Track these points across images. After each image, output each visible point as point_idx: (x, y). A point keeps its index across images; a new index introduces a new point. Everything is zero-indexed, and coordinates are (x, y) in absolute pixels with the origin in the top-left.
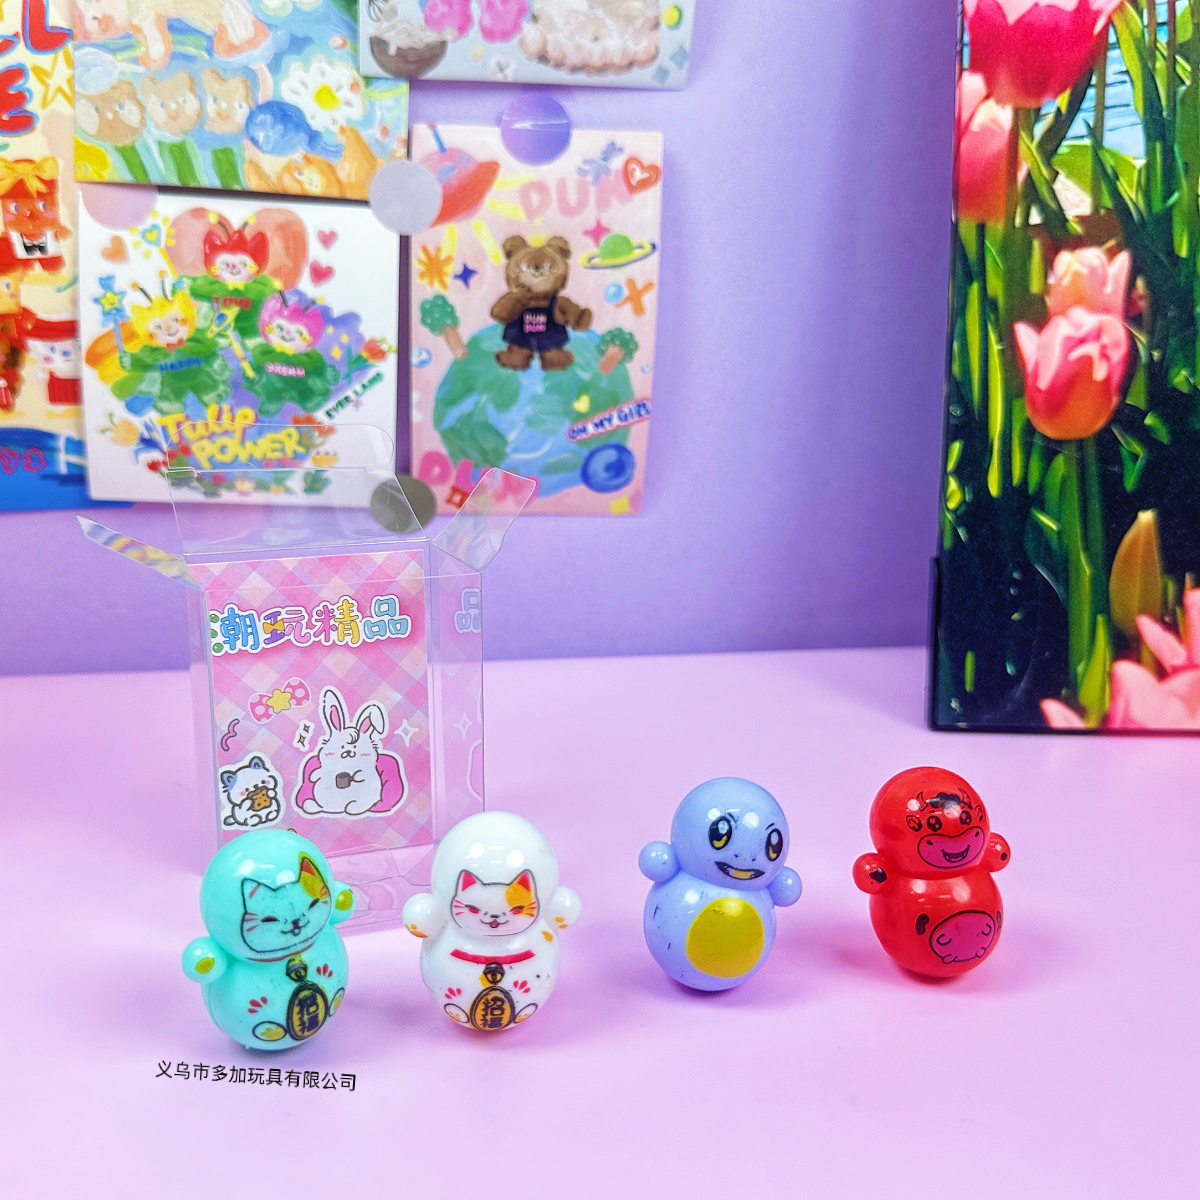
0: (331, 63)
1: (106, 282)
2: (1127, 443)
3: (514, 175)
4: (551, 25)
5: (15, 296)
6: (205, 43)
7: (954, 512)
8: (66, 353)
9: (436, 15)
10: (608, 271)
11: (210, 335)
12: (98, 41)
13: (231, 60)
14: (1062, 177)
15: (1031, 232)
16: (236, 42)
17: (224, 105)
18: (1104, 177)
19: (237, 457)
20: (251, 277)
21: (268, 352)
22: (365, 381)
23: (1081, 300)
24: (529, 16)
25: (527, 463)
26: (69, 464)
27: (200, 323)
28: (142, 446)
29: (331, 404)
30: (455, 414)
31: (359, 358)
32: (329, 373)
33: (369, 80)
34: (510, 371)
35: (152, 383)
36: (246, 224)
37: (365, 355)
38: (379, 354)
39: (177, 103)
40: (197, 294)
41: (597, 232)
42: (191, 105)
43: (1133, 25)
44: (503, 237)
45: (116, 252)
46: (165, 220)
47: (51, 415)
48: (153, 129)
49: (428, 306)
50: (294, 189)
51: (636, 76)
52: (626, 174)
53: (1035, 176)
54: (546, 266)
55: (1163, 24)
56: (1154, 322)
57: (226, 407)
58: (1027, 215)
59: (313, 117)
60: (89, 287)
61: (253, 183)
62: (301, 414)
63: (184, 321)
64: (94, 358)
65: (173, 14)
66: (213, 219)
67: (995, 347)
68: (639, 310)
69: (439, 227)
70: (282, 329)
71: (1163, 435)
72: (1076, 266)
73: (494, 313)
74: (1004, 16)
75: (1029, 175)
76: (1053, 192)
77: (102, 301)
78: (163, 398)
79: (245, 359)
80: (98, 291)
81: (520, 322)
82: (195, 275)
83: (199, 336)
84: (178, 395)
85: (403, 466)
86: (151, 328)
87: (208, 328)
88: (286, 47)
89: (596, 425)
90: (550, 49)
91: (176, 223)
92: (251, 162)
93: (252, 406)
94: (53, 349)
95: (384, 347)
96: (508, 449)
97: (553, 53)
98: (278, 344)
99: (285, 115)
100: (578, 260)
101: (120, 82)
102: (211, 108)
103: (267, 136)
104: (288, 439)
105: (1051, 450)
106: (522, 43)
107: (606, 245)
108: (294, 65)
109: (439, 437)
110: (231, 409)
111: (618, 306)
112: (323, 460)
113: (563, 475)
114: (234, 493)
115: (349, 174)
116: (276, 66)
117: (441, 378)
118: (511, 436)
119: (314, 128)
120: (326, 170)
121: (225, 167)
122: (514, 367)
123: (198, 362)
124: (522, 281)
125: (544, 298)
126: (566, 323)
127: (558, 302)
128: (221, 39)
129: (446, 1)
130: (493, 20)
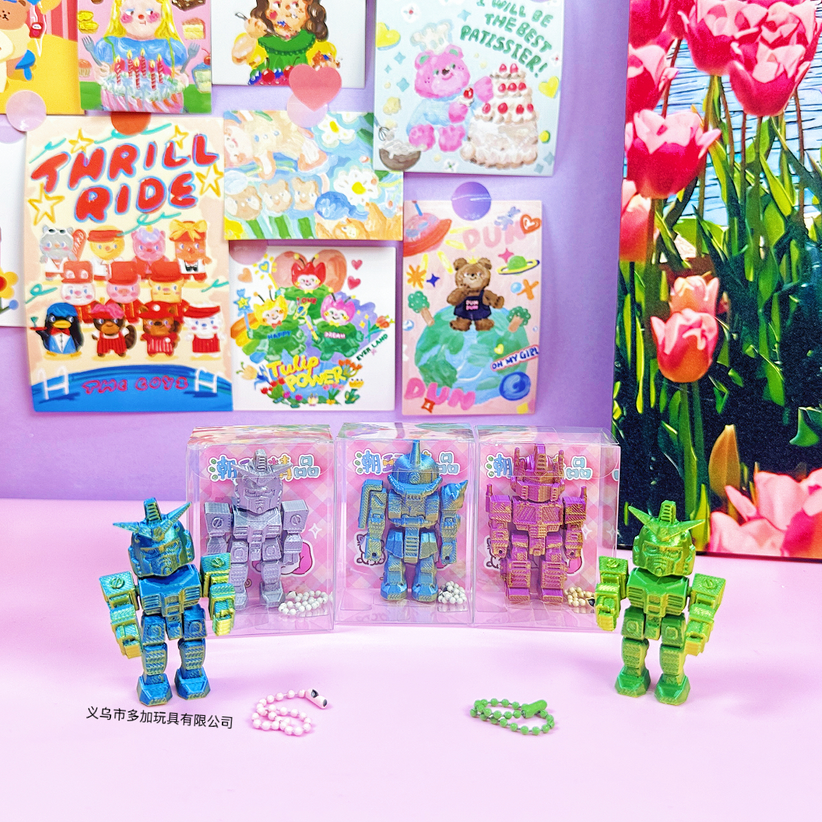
0: (361, 170)
1: (241, 293)
3: (460, 225)
4: (478, 142)
5: (179, 293)
6: (293, 164)
8: (205, 324)
9: (416, 138)
10: (512, 276)
12: (237, 167)
13: (307, 172)
16: (310, 163)
17: (304, 195)
19: (308, 384)
20: (317, 286)
21: (325, 326)
22: (378, 339)
25: (468, 384)
28: (258, 379)
29: (360, 353)
30: (426, 357)
31: (374, 327)
32: (358, 336)
34: (458, 331)
36: (314, 259)
37: (378, 325)
38: (386, 324)
39: (279, 196)
41: (506, 255)
42: (286, 197)
44: (454, 260)
45: (246, 277)
46: (272, 259)
47: (193, 359)
48: (266, 211)
49: (412, 297)
50: (342, 236)
51: (525, 170)
52: (522, 224)
54: (478, 274)
57: (303, 357)
59: (351, 199)
61: (320, 236)
62: (344, 359)
65: (276, 151)
66: (296, 257)
68: (531, 296)
69: (419, 255)
70: (333, 313)
73: (450, 299)
75: (660, 235)
77: (239, 303)
79: (313, 330)
80: (236, 298)
81: (465, 305)
82: (288, 287)
84: (278, 351)
88: (336, 163)
89: (508, 361)
90: (477, 155)
91: (277, 260)
92: (318, 224)
93: (316, 356)
94: (197, 323)
95: (388, 320)
96: (457, 376)
97: (479, 157)
98: (330, 321)
99: (337, 198)
100: (495, 271)
101: (249, 187)
102: (297, 198)
103: (327, 210)
104: (336, 373)
106: (462, 152)
107: (511, 261)
108: (340, 173)
109: (418, 370)
110: (306, 358)
111: (519, 294)
112: (355, 384)
113: (489, 391)
114: (307, 405)
115: (372, 227)
116: (331, 173)
117: (419, 336)
118: (459, 369)
119: (352, 204)
120: (359, 225)
121: (304, 228)
122: (461, 330)
123: (288, 333)
124: (464, 282)
125: (477, 291)
126: (490, 304)
127: (485, 293)
128: (302, 162)
129: (421, 130)
130: (446, 140)
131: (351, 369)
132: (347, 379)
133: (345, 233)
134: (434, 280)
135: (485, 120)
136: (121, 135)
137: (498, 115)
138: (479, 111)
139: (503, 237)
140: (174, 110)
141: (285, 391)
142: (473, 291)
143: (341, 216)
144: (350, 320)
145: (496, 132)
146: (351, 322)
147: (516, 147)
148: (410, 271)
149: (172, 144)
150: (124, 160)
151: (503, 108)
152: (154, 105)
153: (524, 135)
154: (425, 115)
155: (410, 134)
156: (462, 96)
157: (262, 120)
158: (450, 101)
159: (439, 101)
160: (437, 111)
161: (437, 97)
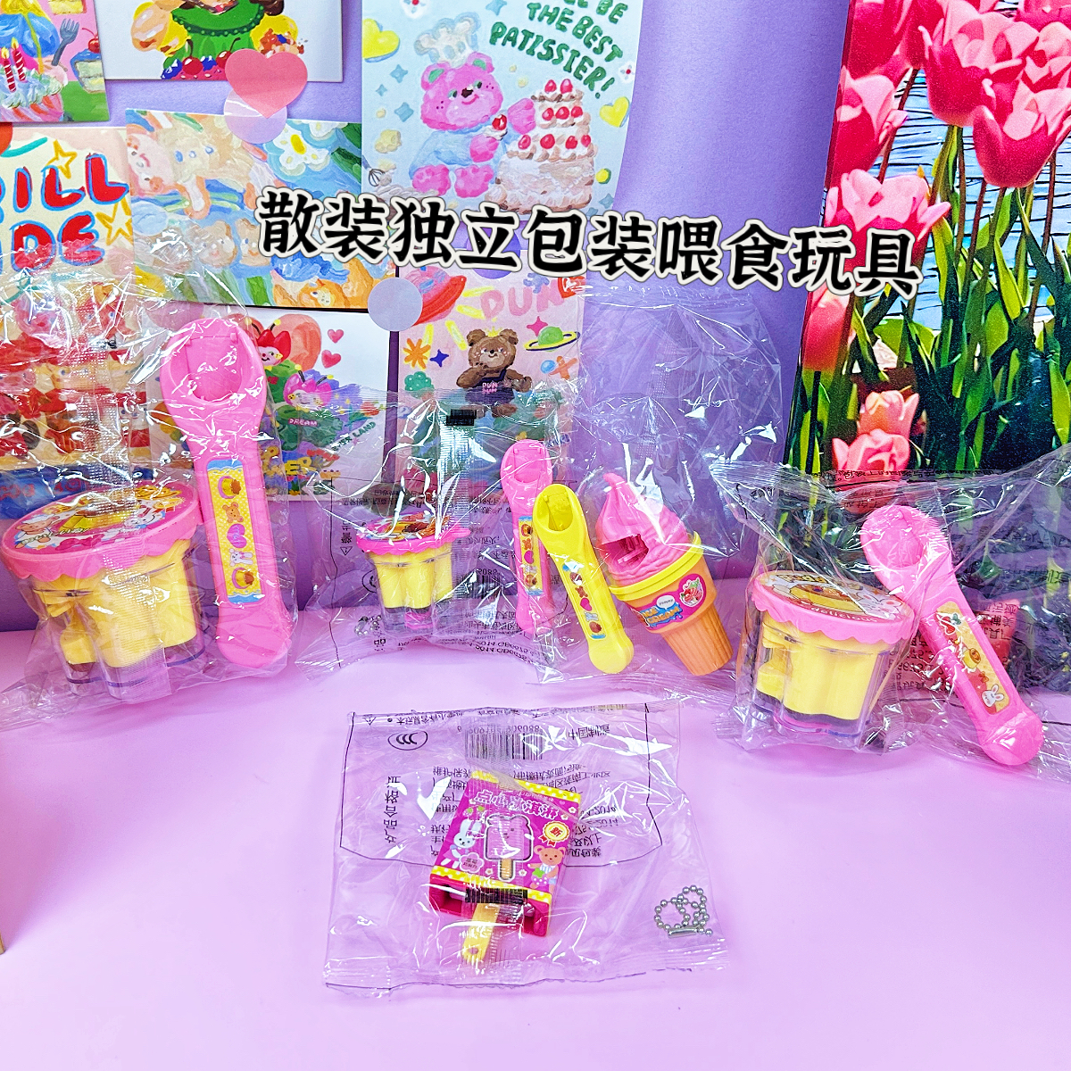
3: (477, 286)
6: (237, 198)
9: (422, 181)
10: (543, 352)
12: (150, 197)
14: (879, 341)
15: (852, 379)
17: (254, 245)
18: (910, 342)
20: (277, 362)
21: (290, 411)
22: (362, 428)
23: (880, 426)
24: (494, 180)
29: (337, 442)
31: (358, 413)
32: (335, 423)
36: (274, 325)
37: (363, 412)
38: (376, 412)
39: (217, 244)
41: (538, 326)
43: (947, 237)
49: (410, 379)
50: (311, 304)
52: (560, 284)
53: (860, 339)
54: (499, 350)
55: (969, 235)
56: (930, 441)
58: (851, 367)
61: (280, 303)
62: (314, 449)
65: (210, 177)
66: (248, 322)
67: (818, 453)
68: (566, 377)
69: (419, 326)
70: (300, 396)
72: (881, 402)
73: (460, 382)
75: (856, 338)
76: (871, 351)
79: (272, 416)
81: (479, 387)
90: (509, 201)
92: (276, 286)
95: (377, 406)
97: (511, 203)
98: (298, 406)
100: (522, 346)
102: (243, 248)
103: (289, 267)
104: (303, 463)
107: (543, 335)
111: (551, 374)
115: (353, 291)
119: (325, 258)
120: (335, 289)
121: (256, 290)
124: (481, 361)
125: (497, 371)
126: (513, 386)
127: (507, 374)
128: (250, 195)
129: (431, 171)
130: (466, 183)
131: (324, 460)
132: (318, 470)
133: (316, 300)
134: (440, 358)
135: (522, 157)
137: (540, 151)
138: (513, 147)
139: (535, 302)
140: (50, 119)
142: (491, 372)
143: (310, 276)
144: (322, 406)
145: (537, 173)
146: (325, 408)
147: (564, 189)
148: (408, 346)
149: (53, 171)
151: (548, 142)
153: (575, 175)
154: (437, 152)
155: (414, 177)
156: (491, 127)
157: (185, 128)
158: (473, 134)
159: (457, 133)
160: (454, 146)
161: (454, 127)
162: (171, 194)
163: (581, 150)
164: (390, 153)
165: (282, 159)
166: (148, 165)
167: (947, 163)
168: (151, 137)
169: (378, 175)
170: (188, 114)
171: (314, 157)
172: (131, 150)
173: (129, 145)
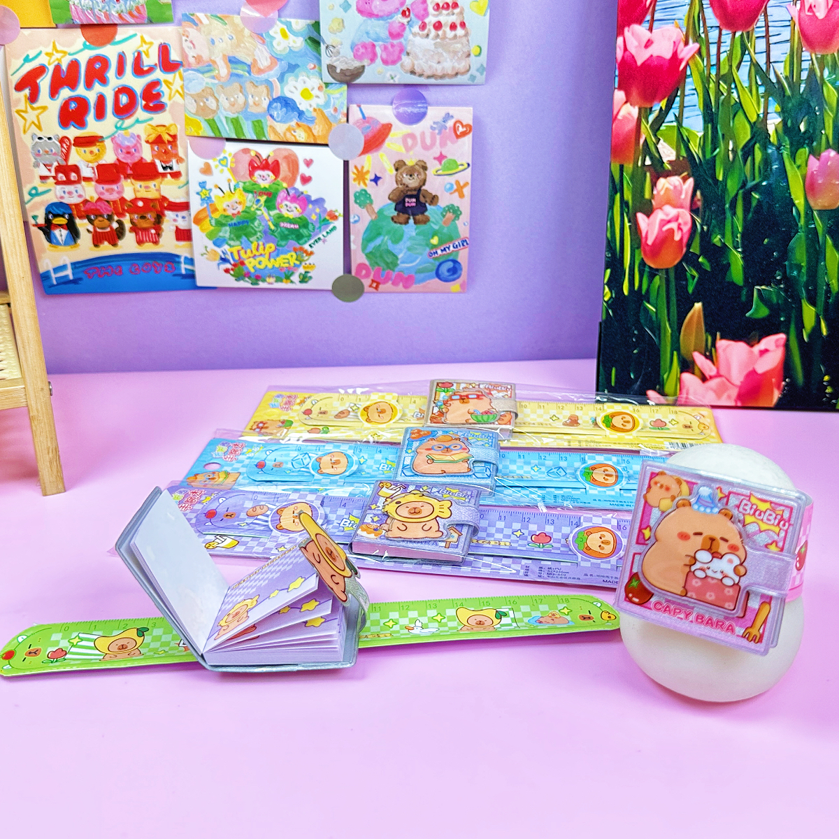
0: (308, 77)
1: (203, 185)
2: (690, 270)
3: (399, 130)
4: (416, 57)
5: (158, 190)
6: (247, 68)
7: (607, 302)
8: (183, 217)
9: (359, 53)
10: (446, 177)
11: (252, 209)
12: (195, 68)
13: (260, 76)
14: (661, 141)
15: (645, 168)
16: (262, 67)
17: (257, 99)
18: (683, 141)
19: (266, 266)
20: (272, 181)
21: (281, 217)
22: (328, 230)
23: (669, 202)
24: (405, 53)
25: (408, 269)
26: (186, 269)
27: (248, 204)
28: (221, 261)
29: (312, 241)
30: (372, 246)
31: (325, 220)
32: (310, 227)
33: (327, 85)
34: (399, 225)
35: (226, 232)
36: (269, 156)
37: (328, 218)
38: (335, 217)
39: (234, 98)
40: (246, 190)
41: (440, 158)
42: (241, 99)
43: (699, 66)
44: (394, 162)
45: (207, 170)
46: (230, 154)
47: (177, 246)
48: (223, 111)
49: (358, 194)
50: (293, 140)
51: (459, 80)
52: (455, 129)
53: (648, 140)
54: (416, 175)
55: (714, 65)
56: (705, 212)
57: (261, 243)
58: (644, 161)
59: (300, 104)
60: (194, 187)
61: (272, 138)
62: (298, 246)
63: (240, 203)
64: (198, 221)
65: (231, 55)
66: (253, 154)
67: (627, 224)
68: (462, 196)
69: (363, 156)
70: (287, 206)
71: (707, 266)
72: (667, 185)
73: (391, 197)
74: (635, 62)
75: (646, 140)
76: (657, 149)
77: (201, 193)
78: (231, 239)
79: (269, 220)
80: (199, 189)
81: (404, 202)
82: (245, 181)
83: (247, 210)
84: (238, 237)
85: (347, 269)
86: (225, 206)
87: (252, 206)
88: (286, 69)
89: (442, 250)
90: (416, 68)
91: (235, 156)
92: (271, 126)
93: (273, 243)
94: (177, 216)
95: (337, 214)
96: (399, 262)
97: (417, 70)
98: (286, 213)
99: (287, 103)
100: (431, 172)
101: (206, 87)
102: (251, 101)
103: (278, 114)
104: (291, 258)
105: (653, 273)
106: (402, 66)
107: (445, 164)
108: (290, 79)
109: (365, 256)
110: (264, 244)
111: (451, 193)
112: (308, 267)
113: (427, 274)
114: (266, 283)
115: (319, 131)
116: (281, 78)
117: (365, 229)
118: (400, 256)
119: (301, 109)
120: (307, 129)
121: (258, 129)
122: (401, 223)
123: (247, 222)
124: (404, 182)
125: (415, 190)
126: (426, 201)
127: (422, 192)
128: (254, 66)
129: (364, 46)
130: (387, 55)
131: (305, 255)
132: (301, 263)
133: (294, 136)
134: (376, 179)
135: (422, 37)
136: (92, 46)
137: (433, 32)
138: (416, 29)
139: (438, 142)
140: (139, 21)
141: (245, 271)
142: (411, 190)
143: (291, 120)
144: (301, 213)
145: (433, 47)
146: (304, 215)
147: (451, 60)
148: (355, 171)
149: (139, 54)
150: (97, 71)
151: (438, 26)
152: (120, 17)
153: (458, 50)
154: (367, 33)
155: (355, 51)
156: (400, 16)
157: (216, 23)
158: (389, 21)
159: (379, 20)
160: (378, 29)
161: (377, 16)
162: (207, 66)
163: (460, 31)
164: (338, 34)
165: (275, 43)
166: (194, 47)
167: (694, 17)
168: (197, 30)
169: (331, 49)
170: (219, 15)
171: (294, 42)
172: (184, 38)
173: (184, 35)
